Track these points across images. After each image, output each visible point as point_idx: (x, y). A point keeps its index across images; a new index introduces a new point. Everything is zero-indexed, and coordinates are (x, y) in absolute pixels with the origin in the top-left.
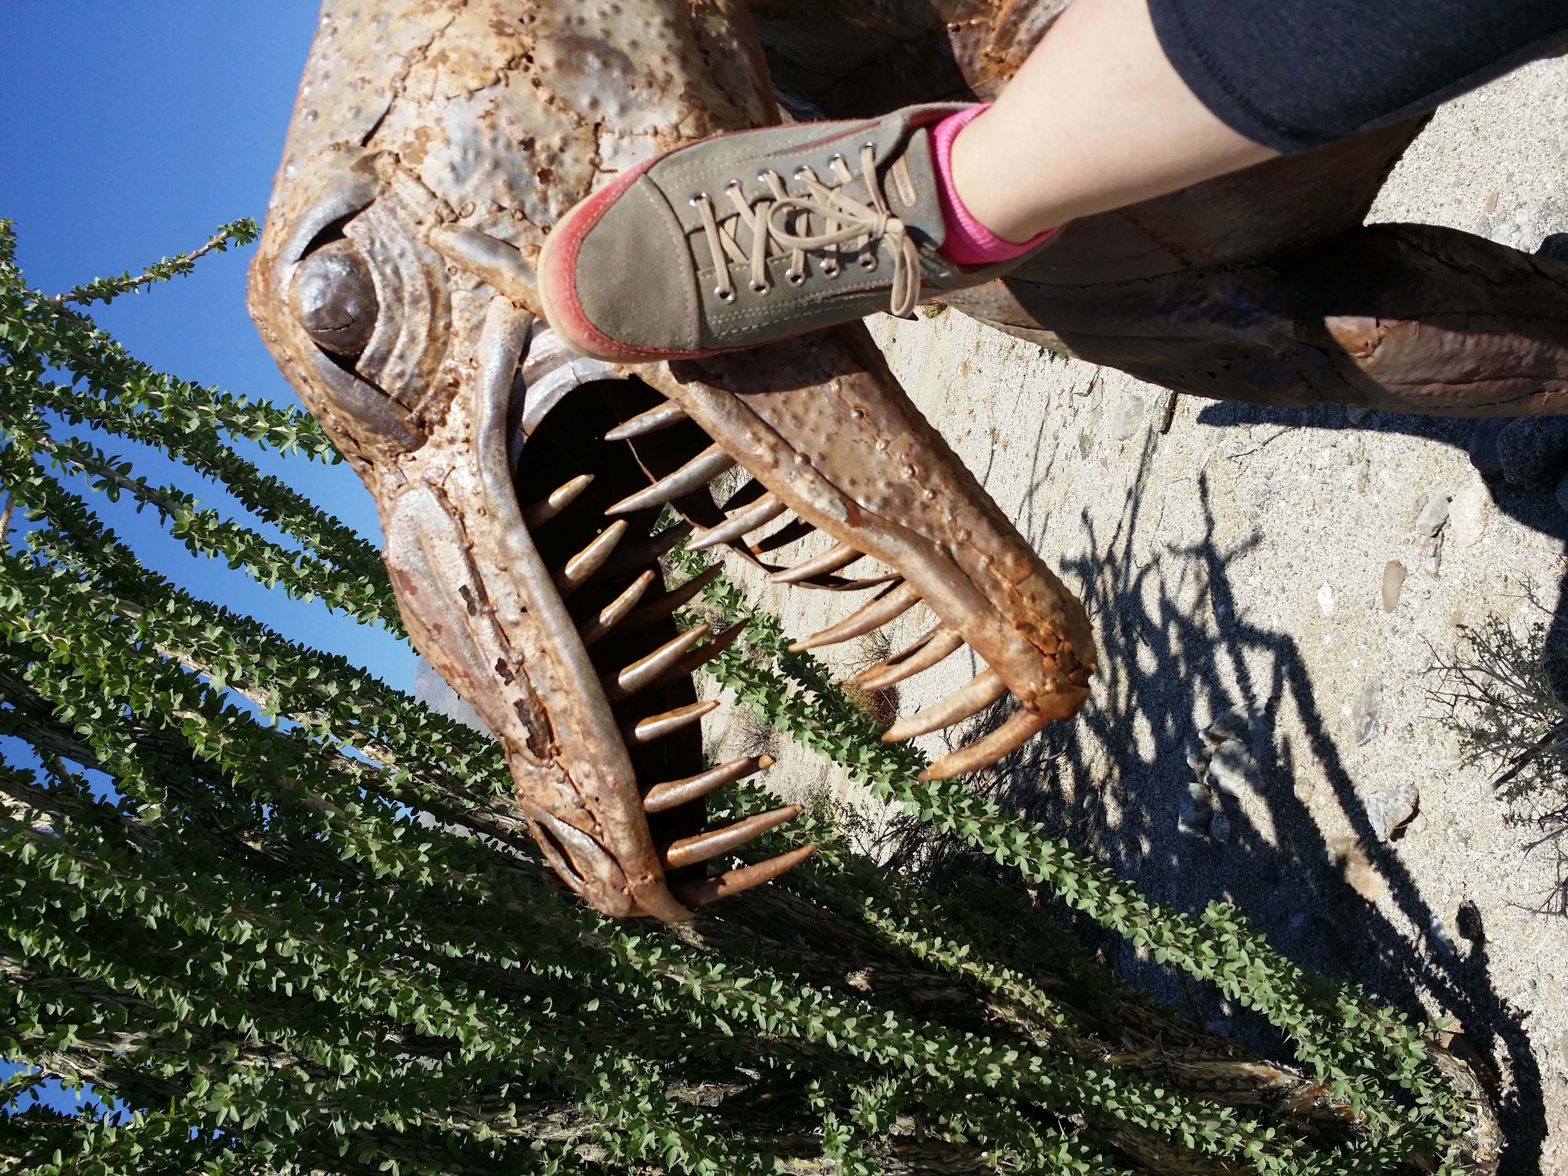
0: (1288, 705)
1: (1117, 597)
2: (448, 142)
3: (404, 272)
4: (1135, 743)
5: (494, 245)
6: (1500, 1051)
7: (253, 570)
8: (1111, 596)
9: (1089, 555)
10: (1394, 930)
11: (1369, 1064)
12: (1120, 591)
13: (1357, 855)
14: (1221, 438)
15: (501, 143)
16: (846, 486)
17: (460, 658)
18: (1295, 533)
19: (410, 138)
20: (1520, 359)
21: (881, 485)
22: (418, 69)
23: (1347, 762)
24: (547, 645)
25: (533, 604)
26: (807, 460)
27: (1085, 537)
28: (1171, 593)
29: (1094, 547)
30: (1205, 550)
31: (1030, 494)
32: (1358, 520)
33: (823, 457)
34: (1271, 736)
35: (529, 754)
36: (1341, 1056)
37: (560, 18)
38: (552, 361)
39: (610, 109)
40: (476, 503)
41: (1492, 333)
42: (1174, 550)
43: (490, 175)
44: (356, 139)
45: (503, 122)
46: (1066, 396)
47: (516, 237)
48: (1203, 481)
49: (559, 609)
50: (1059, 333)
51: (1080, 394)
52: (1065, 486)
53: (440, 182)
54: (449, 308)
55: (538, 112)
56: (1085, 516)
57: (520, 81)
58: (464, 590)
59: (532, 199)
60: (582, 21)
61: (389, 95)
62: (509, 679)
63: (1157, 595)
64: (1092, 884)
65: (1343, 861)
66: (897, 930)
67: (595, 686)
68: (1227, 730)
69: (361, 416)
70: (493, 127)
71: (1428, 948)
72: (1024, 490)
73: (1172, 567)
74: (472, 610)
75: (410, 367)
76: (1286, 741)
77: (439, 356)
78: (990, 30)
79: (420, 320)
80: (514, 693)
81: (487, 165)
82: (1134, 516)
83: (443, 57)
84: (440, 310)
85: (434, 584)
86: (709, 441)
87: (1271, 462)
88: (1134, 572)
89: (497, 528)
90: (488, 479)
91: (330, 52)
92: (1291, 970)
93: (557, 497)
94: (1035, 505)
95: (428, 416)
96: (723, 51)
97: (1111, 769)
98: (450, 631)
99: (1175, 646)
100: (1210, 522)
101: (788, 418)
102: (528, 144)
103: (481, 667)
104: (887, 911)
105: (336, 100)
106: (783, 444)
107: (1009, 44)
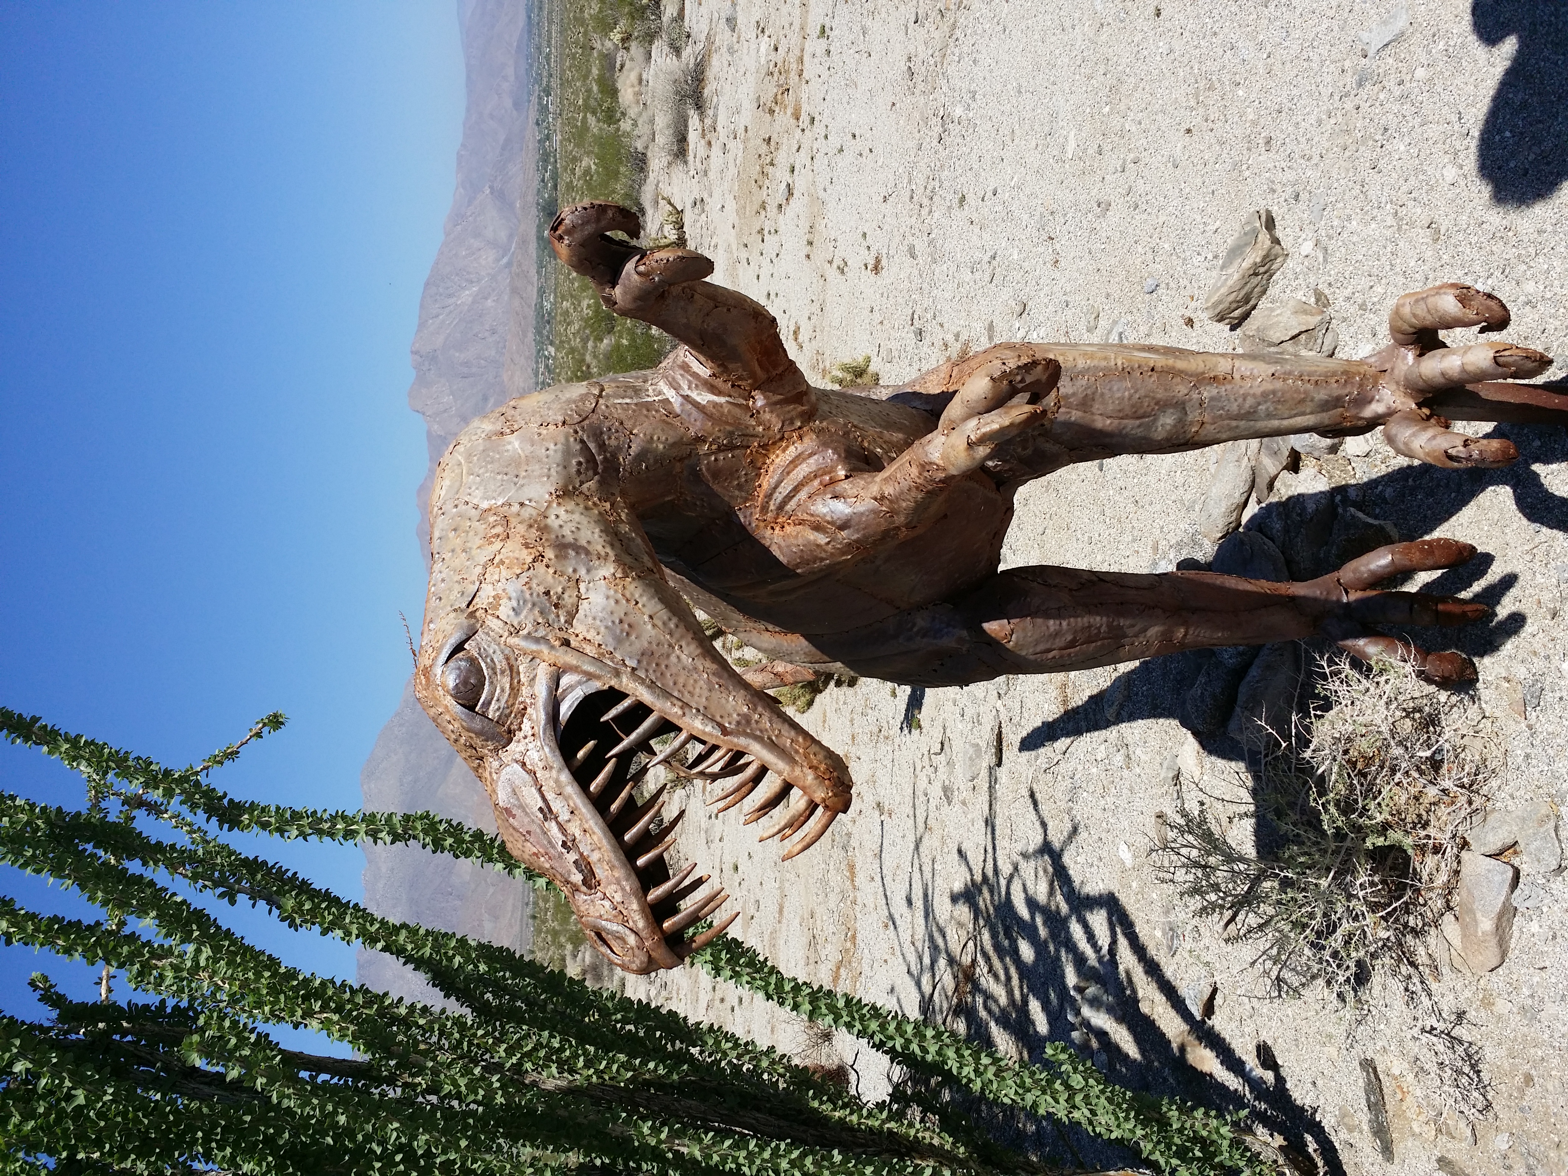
0: (1123, 943)
1: (996, 909)
2: (510, 599)
3: (496, 660)
4: (1033, 1023)
5: (537, 640)
6: (1312, 1146)
7: (339, 933)
8: (991, 910)
9: (969, 883)
10: (1228, 1088)
11: (1198, 1154)
12: (996, 903)
13: (1191, 1039)
14: (1037, 758)
15: (535, 595)
16: (718, 719)
17: (543, 846)
18: (1098, 814)
19: (491, 600)
20: (1099, 628)
21: (735, 716)
22: (490, 569)
23: (1169, 972)
24: (586, 826)
25: (577, 808)
26: (698, 710)
27: (964, 868)
28: (1031, 891)
29: (972, 875)
30: (1046, 848)
31: (917, 847)
32: (1131, 790)
33: (705, 708)
34: (1118, 974)
35: (584, 889)
36: (1174, 1148)
37: (553, 536)
38: (571, 688)
39: (582, 572)
40: (541, 765)
41: (1076, 617)
42: (1025, 856)
43: (531, 610)
44: (464, 605)
45: (534, 586)
46: (926, 757)
47: (547, 635)
48: (1032, 795)
49: (590, 807)
50: (843, 663)
51: (935, 754)
52: (941, 831)
53: (508, 616)
54: (518, 673)
55: (549, 578)
56: (960, 851)
57: (540, 567)
58: (541, 809)
59: (552, 617)
60: (563, 536)
61: (478, 583)
62: (569, 850)
63: (1023, 896)
64: (967, 1053)
65: (1182, 1048)
66: (834, 1110)
67: (614, 841)
68: (1088, 980)
69: (479, 734)
70: (530, 588)
71: (1251, 1093)
72: (912, 846)
73: (1028, 869)
74: (546, 819)
75: (502, 704)
76: (1128, 973)
77: (516, 697)
78: (756, 507)
79: (506, 681)
80: (572, 857)
81: (529, 606)
82: (993, 839)
83: (502, 562)
84: (514, 675)
85: (524, 811)
86: (652, 711)
87: (1071, 766)
88: (1003, 882)
89: (554, 773)
90: (547, 749)
91: (443, 569)
92: (1124, 1094)
93: (581, 754)
94: (922, 855)
95: (512, 727)
96: (628, 539)
97: (1021, 1054)
98: (535, 832)
99: (1043, 932)
100: (1044, 825)
101: (686, 693)
102: (547, 593)
103: (553, 847)
104: (825, 1098)
105: (450, 590)
106: (685, 705)
107: (767, 512)
